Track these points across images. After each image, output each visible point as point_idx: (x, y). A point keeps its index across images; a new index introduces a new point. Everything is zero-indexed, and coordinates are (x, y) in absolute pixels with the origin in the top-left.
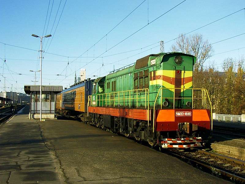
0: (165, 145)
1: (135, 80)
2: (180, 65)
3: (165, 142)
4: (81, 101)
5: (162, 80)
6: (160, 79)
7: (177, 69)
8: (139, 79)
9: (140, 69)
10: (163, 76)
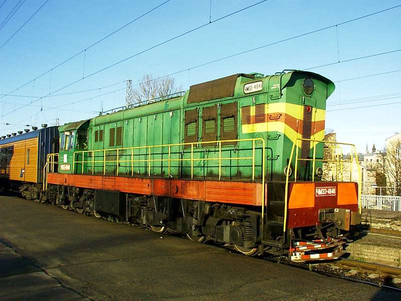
0: (295, 255)
1: (186, 125)
2: (310, 97)
3: (296, 250)
4: (29, 164)
5: (284, 124)
6: (279, 121)
7: (307, 103)
8: (201, 121)
9: (207, 102)
10: (286, 114)
